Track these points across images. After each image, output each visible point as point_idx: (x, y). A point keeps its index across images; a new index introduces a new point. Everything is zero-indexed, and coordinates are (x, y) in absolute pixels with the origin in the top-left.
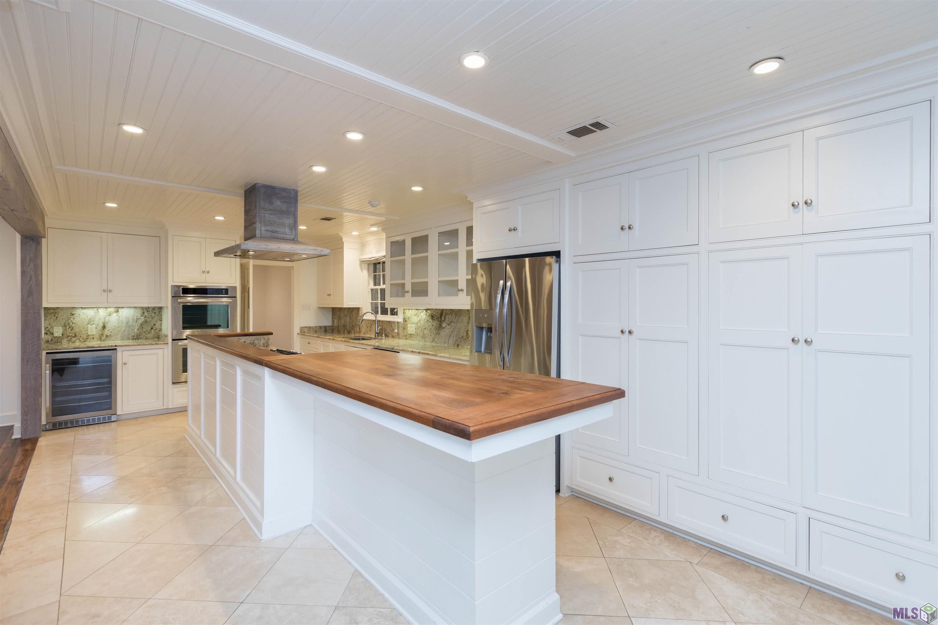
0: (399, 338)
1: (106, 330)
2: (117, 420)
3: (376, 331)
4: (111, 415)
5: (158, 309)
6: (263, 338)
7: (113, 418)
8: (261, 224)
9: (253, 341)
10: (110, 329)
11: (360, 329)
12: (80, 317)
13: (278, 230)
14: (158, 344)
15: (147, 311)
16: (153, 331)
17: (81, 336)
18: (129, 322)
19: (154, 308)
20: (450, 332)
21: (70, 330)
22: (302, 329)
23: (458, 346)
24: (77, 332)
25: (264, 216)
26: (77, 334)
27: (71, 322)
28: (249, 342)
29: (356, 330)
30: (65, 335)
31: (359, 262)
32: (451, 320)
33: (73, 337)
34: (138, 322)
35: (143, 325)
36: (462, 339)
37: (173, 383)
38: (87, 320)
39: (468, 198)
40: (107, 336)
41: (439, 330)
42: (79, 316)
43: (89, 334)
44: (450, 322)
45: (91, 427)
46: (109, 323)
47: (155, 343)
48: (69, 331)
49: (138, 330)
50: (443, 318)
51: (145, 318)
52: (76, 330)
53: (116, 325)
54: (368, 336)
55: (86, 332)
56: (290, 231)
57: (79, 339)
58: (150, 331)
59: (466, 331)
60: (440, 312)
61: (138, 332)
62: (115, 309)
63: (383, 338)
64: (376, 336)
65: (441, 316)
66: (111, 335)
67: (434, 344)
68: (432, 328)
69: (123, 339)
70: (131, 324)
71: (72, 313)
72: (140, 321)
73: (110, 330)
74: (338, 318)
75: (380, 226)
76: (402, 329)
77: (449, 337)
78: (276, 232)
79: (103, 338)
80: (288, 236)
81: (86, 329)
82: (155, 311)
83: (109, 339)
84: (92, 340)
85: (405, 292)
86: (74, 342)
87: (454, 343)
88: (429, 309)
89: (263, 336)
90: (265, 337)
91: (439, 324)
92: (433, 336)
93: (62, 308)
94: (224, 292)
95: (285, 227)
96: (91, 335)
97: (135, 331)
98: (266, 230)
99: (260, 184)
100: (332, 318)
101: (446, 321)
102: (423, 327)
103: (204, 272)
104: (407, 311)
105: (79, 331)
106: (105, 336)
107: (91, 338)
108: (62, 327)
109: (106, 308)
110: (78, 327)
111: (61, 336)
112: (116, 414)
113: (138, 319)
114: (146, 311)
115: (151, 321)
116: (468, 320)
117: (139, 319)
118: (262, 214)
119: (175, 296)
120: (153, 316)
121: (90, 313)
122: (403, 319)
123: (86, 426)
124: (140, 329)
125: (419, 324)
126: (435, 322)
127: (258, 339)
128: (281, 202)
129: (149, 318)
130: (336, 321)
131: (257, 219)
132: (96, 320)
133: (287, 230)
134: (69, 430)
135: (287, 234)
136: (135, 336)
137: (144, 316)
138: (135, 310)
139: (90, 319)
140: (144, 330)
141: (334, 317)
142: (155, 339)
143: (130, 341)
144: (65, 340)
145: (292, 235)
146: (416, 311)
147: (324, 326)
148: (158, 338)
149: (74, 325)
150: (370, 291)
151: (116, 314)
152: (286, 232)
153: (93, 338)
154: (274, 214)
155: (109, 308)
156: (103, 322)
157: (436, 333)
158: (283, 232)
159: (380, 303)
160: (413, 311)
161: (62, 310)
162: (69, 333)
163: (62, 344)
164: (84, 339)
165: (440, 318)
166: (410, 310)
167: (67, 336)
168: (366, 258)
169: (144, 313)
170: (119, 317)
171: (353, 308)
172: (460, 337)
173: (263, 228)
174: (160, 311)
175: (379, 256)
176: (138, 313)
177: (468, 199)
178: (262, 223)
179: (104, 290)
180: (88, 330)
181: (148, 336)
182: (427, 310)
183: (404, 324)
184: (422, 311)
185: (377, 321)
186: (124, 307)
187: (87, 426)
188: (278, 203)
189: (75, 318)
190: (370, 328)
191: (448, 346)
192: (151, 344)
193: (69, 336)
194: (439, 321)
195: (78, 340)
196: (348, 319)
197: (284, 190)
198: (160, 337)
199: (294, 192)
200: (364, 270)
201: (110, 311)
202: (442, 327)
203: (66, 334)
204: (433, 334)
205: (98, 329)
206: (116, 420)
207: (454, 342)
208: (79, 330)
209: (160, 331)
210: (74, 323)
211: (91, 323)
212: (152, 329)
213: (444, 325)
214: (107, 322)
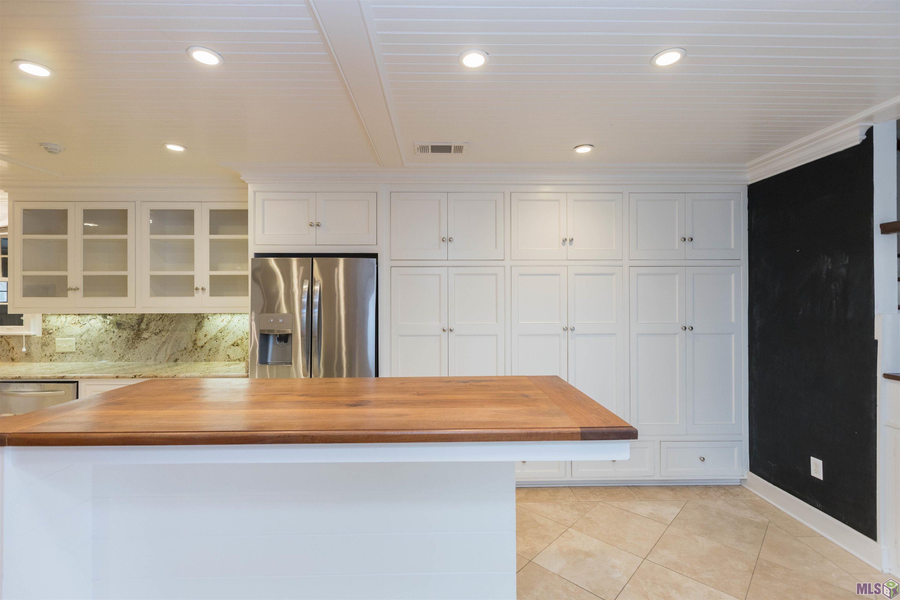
0: (31, 361)
20: (160, 344)
23: (176, 360)
32: (160, 328)
36: (185, 351)
39: (241, 176)
41: (133, 342)
44: (160, 331)
50: (143, 326)
59: (193, 340)
60: (136, 318)
65: (139, 324)
67: (122, 362)
68: (119, 342)
76: (40, 346)
77: (158, 351)
85: (69, 289)
87: (167, 358)
88: (109, 315)
91: (134, 334)
92: (119, 351)
101: (150, 330)
102: (96, 341)
104: (52, 319)
116: (196, 326)
125: (85, 337)
126: (125, 332)
146: (78, 318)
157: (127, 346)
160: (70, 318)
165: (137, 326)
166: (63, 317)
172: (180, 349)
177: (240, 178)
182: (105, 315)
183: (44, 338)
184: (95, 317)
191: (156, 362)
194: (134, 330)
202: (143, 338)
204: (121, 349)
207: (168, 356)
213: (145, 335)
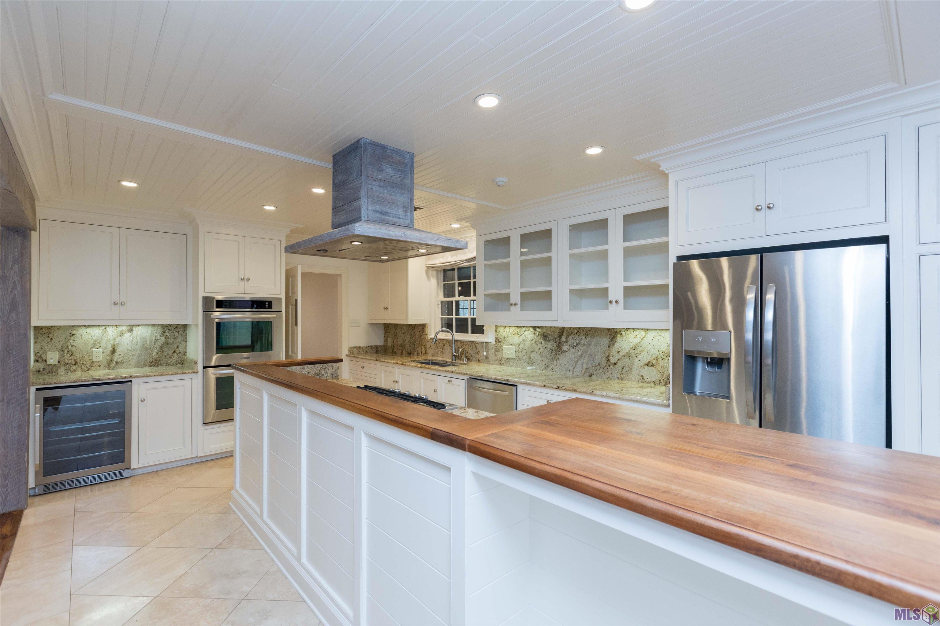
0: (489, 363)
1: (116, 354)
2: (132, 475)
3: (452, 353)
4: (123, 470)
5: (183, 327)
6: (331, 367)
7: (126, 473)
8: (367, 200)
9: (320, 371)
10: (122, 353)
11: (426, 350)
12: (82, 338)
13: (389, 212)
14: (185, 373)
15: (169, 330)
16: (175, 355)
17: (83, 363)
18: (146, 343)
19: (177, 326)
20: (577, 357)
21: (69, 355)
22: (351, 349)
23: (591, 375)
24: (78, 358)
25: (372, 188)
26: (78, 361)
27: (71, 344)
28: (314, 373)
29: (420, 352)
30: (62, 362)
31: (425, 268)
32: (577, 342)
33: (73, 365)
34: (157, 344)
35: (163, 347)
36: (599, 367)
37: (204, 424)
38: (92, 342)
39: (660, 167)
40: (117, 363)
41: (556, 354)
42: (81, 336)
43: (94, 360)
44: (577, 345)
45: (97, 487)
46: (120, 345)
47: (182, 372)
48: (67, 356)
49: (157, 353)
50: (563, 339)
51: (165, 338)
52: (77, 355)
53: (130, 349)
54: (439, 359)
55: (90, 358)
56: (404, 214)
57: (81, 367)
58: (172, 355)
59: (606, 356)
60: (558, 331)
61: (157, 356)
62: (128, 327)
63: (464, 362)
64: (452, 360)
65: (560, 336)
66: (122, 361)
67: (547, 372)
68: (545, 352)
69: (138, 366)
70: (148, 346)
71: (72, 334)
72: (160, 343)
73: (122, 355)
74: (393, 336)
75: (471, 221)
76: (494, 351)
77: (575, 364)
78: (386, 214)
79: (112, 365)
80: (401, 220)
81: (89, 354)
82: (178, 330)
83: (119, 366)
84: (98, 367)
85: (511, 305)
86: (75, 371)
87: (583, 372)
88: (538, 327)
89: (331, 364)
90: (333, 365)
91: (556, 346)
92: (546, 361)
93: (58, 326)
94: (266, 305)
95: (398, 206)
96: (96, 361)
97: (153, 355)
98: (373, 210)
99: (367, 140)
100: (385, 336)
101: (569, 343)
102: (529, 350)
103: (243, 280)
104: (501, 330)
105: (80, 357)
106: (115, 363)
107: (96, 366)
108: (58, 351)
109: (116, 326)
110: (80, 352)
111: (57, 363)
112: (130, 468)
113: (156, 340)
114: (167, 330)
115: (173, 343)
116: (610, 341)
117: (158, 340)
118: (369, 185)
119: (207, 311)
120: (175, 336)
121: (96, 333)
122: (494, 339)
123: (90, 486)
124: (160, 353)
125: (521, 346)
126: (550, 344)
127: (325, 368)
128: (394, 169)
129: (170, 339)
130: (389, 340)
131: (363, 193)
132: (103, 342)
133: (401, 212)
134: (66, 493)
135: (400, 218)
136: (153, 362)
137: (165, 336)
138: (153, 328)
139: (96, 341)
140: (165, 354)
141: (386, 335)
142: (178, 365)
143: (148, 369)
144: (63, 369)
145: (407, 219)
146: (517, 330)
147: (376, 346)
148: (183, 364)
149: (74, 349)
150: (440, 303)
151: (130, 334)
152: (399, 215)
153: (99, 366)
154: (383, 187)
155: (121, 326)
156: (113, 344)
157: (551, 357)
158: (396, 214)
159: (455, 318)
160: (512, 329)
161: (58, 329)
162: (68, 359)
163: (57, 375)
164: (87, 367)
165: (558, 338)
166: (507, 328)
167: (65, 363)
168: (436, 263)
169: (164, 332)
170: (133, 338)
171: (416, 324)
172: (594, 364)
173: (370, 208)
174: (185, 330)
175: (456, 260)
176: (157, 333)
177: (661, 169)
178: (369, 199)
179: (115, 302)
180: (92, 355)
181: (169, 361)
182: (535, 328)
183: (496, 345)
184: (527, 329)
185: (455, 340)
186: (139, 325)
187: (92, 486)
188: (390, 171)
189: (75, 340)
190: (441, 350)
191: (574, 374)
192: (176, 374)
193: (67, 364)
194: (556, 342)
195: (79, 369)
196: (408, 338)
197: (397, 151)
198: (185, 362)
199: (409, 155)
200: (432, 279)
201: (121, 330)
202: (563, 351)
203: (64, 361)
204: (547, 359)
205: (106, 353)
206: (130, 476)
208: (81, 355)
209: (184, 355)
210: (74, 347)
211: (97, 345)
212: (174, 352)
213: (565, 348)
214: (118, 344)
